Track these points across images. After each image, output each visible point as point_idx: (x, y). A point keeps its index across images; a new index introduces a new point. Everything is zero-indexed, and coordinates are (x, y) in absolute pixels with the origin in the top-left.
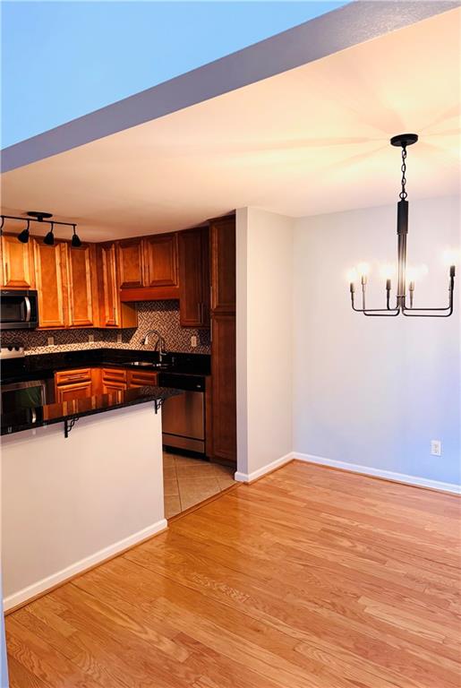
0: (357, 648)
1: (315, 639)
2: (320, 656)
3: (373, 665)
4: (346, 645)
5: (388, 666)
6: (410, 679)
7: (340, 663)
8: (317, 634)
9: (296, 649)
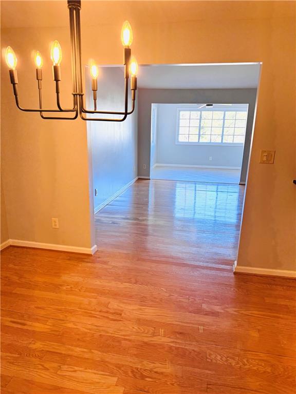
0: (119, 341)
1: (146, 340)
2: (139, 329)
3: (108, 333)
4: (127, 342)
5: (101, 335)
6: (88, 331)
7: (127, 329)
8: (146, 343)
9: (154, 329)
